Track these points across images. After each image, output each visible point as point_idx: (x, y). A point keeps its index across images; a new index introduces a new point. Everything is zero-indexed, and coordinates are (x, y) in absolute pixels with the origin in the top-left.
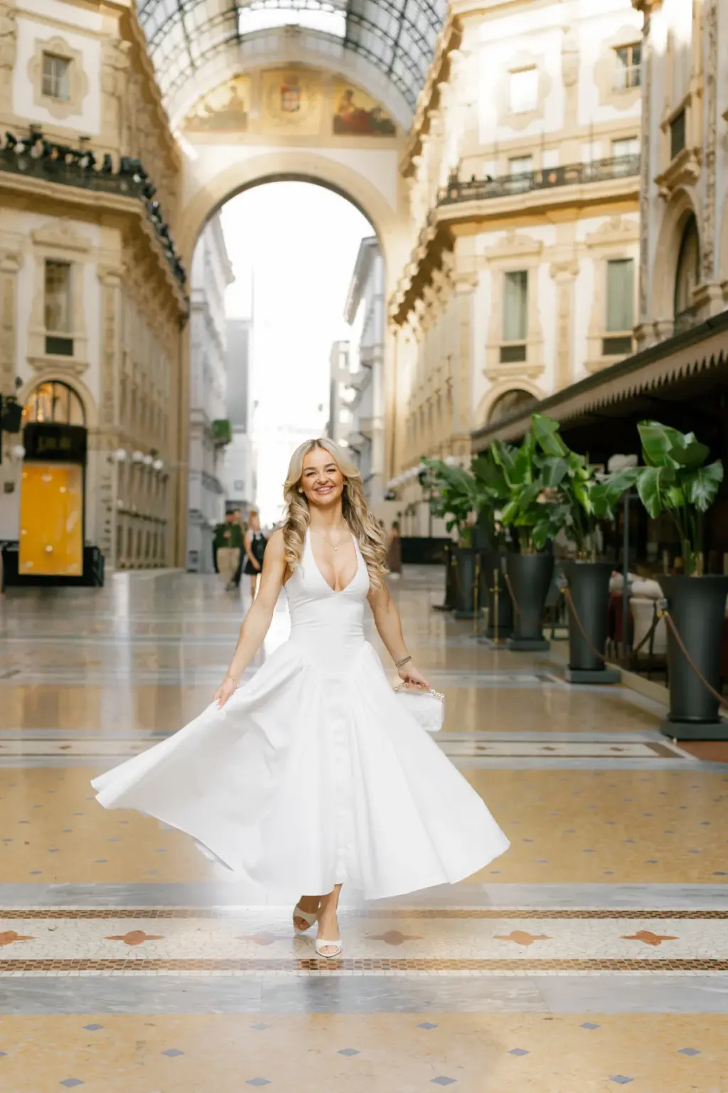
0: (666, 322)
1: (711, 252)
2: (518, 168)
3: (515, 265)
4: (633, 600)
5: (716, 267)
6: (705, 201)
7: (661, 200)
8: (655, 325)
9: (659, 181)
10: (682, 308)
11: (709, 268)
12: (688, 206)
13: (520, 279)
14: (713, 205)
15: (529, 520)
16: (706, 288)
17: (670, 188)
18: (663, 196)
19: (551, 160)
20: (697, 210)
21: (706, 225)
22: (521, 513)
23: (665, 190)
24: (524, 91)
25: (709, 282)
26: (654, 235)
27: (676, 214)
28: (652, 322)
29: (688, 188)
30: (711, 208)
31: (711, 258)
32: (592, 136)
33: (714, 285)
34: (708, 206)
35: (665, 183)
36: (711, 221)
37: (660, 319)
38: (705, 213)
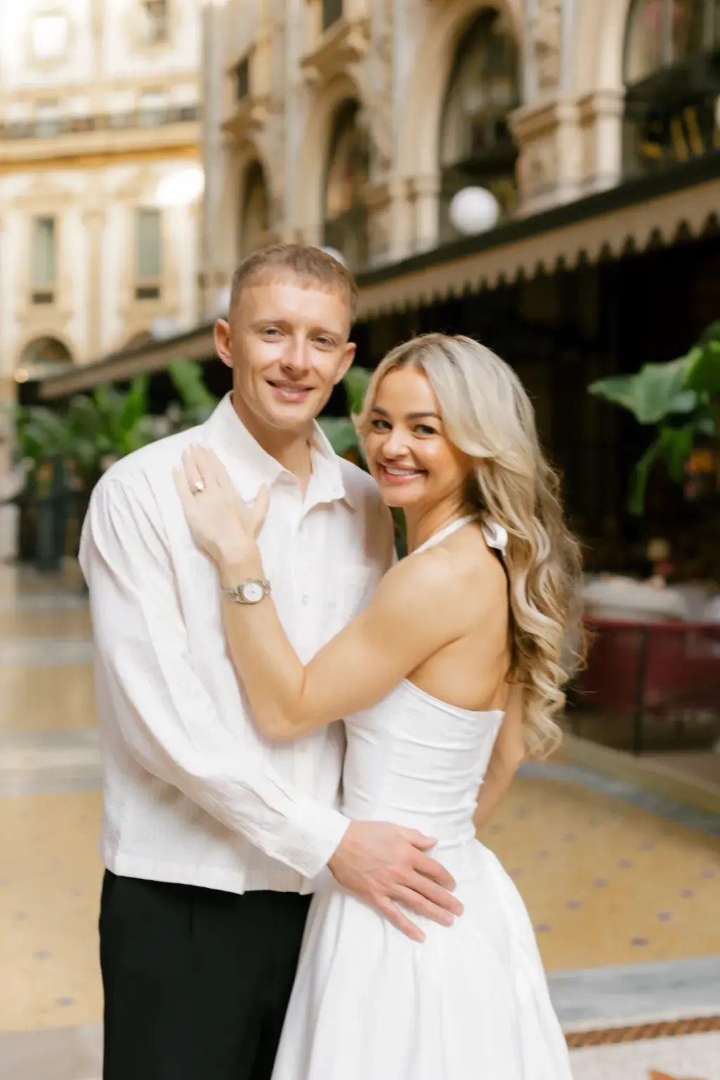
2: (47, 114)
3: (45, 209)
9: (223, 128)
13: (48, 225)
19: (80, 107)
24: (49, 37)
32: (120, 85)
35: (230, 129)
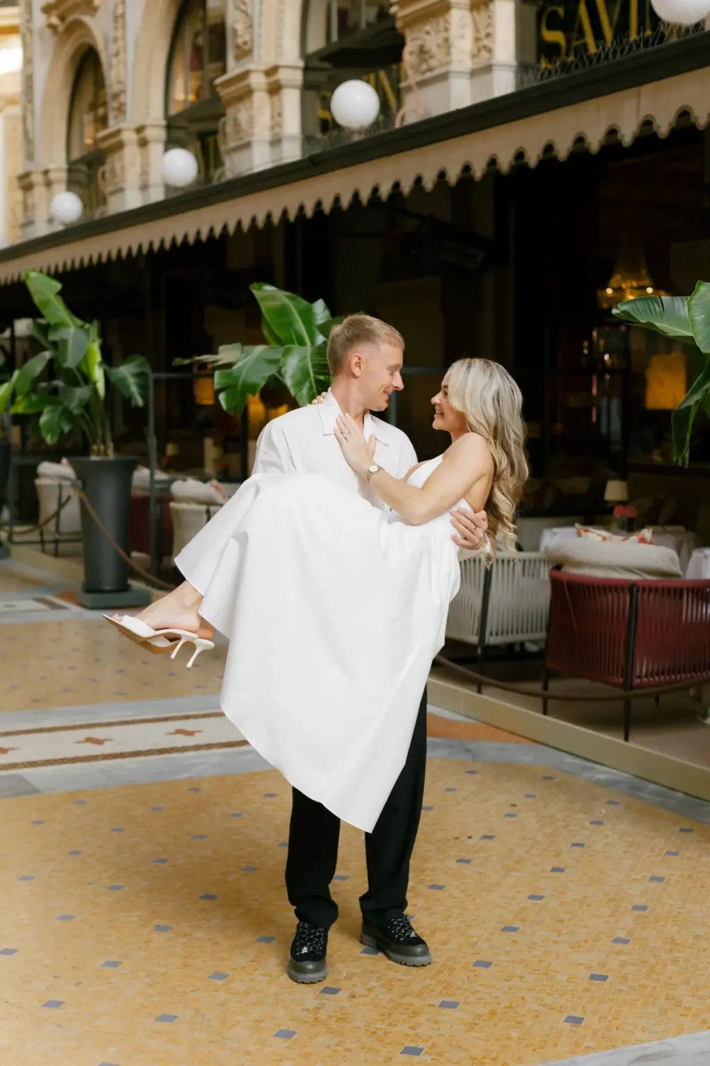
0: (59, 170)
1: (123, 91)
4: (173, 505)
5: (128, 108)
6: (111, 34)
7: (48, 32)
8: (46, 172)
9: (47, 10)
10: (76, 155)
11: (121, 110)
12: (87, 40)
14: (124, 38)
15: (31, 405)
16: (118, 132)
17: (62, 19)
18: (52, 27)
20: (100, 46)
21: (114, 61)
22: (19, 398)
23: (55, 20)
25: (122, 125)
26: (41, 71)
27: (69, 49)
28: (43, 169)
29: (86, 19)
30: (120, 43)
31: (122, 99)
33: (128, 129)
34: (115, 40)
35: (55, 12)
36: (121, 56)
37: (51, 166)
38: (113, 48)
